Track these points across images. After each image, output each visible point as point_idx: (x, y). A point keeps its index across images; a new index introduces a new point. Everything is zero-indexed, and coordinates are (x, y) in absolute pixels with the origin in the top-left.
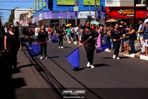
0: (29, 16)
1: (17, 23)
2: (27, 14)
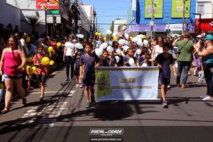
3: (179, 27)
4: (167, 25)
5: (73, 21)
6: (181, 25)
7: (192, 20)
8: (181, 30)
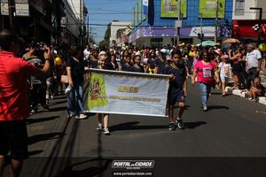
0: (127, 33)
1: (114, 42)
2: (124, 30)
3: (210, 31)
4: (193, 29)
5: (53, 17)
6: (213, 29)
7: (227, 22)
8: (213, 35)
